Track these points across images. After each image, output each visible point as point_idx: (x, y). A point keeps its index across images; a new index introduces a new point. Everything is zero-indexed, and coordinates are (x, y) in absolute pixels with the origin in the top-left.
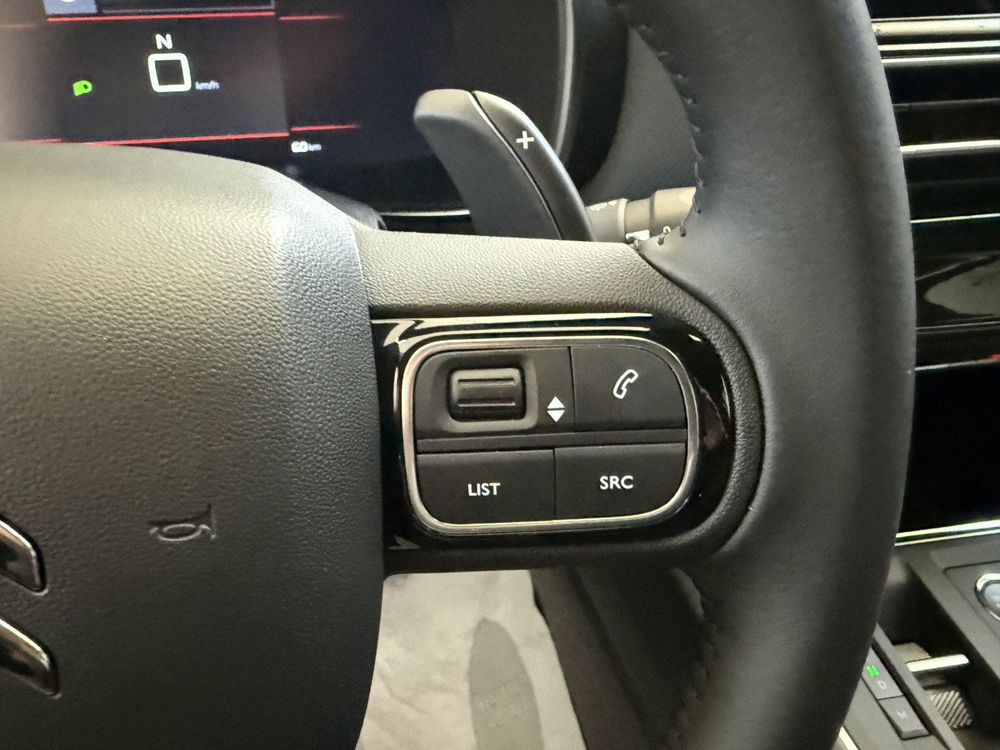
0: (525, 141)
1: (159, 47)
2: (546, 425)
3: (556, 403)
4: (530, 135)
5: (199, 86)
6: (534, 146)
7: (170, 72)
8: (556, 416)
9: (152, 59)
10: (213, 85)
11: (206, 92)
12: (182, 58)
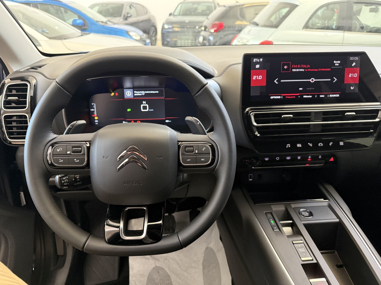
0: (198, 123)
1: (144, 103)
2: (196, 153)
3: (197, 151)
4: (199, 122)
5: (150, 110)
6: (200, 124)
7: (145, 108)
8: (196, 152)
9: (142, 105)
10: (152, 110)
11: (151, 111)
12: (147, 105)
